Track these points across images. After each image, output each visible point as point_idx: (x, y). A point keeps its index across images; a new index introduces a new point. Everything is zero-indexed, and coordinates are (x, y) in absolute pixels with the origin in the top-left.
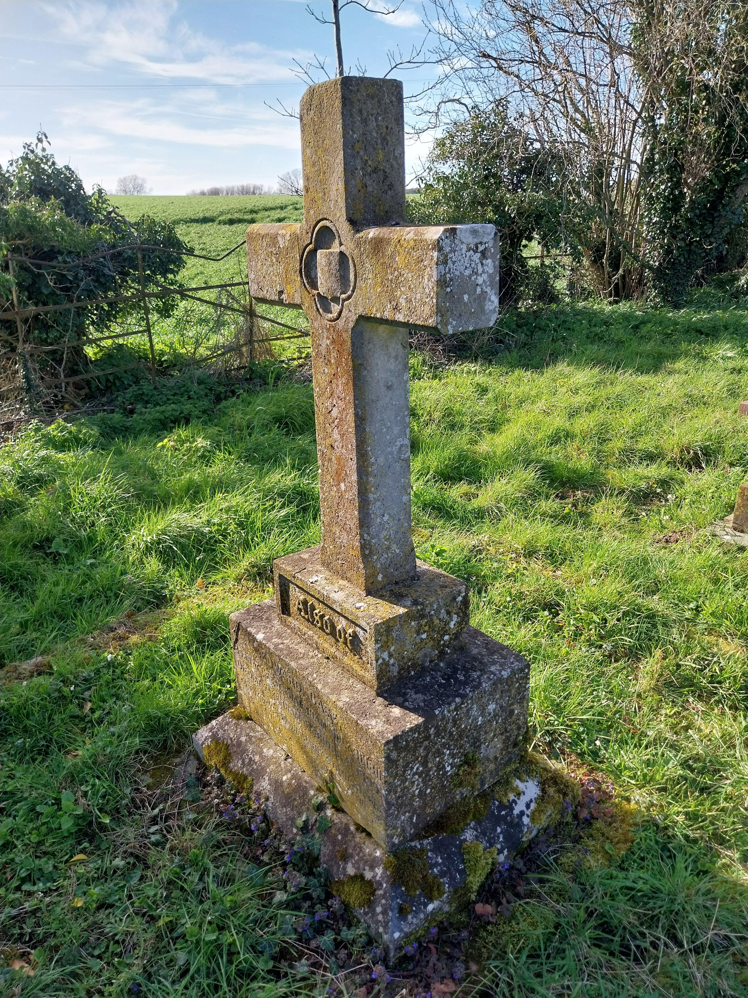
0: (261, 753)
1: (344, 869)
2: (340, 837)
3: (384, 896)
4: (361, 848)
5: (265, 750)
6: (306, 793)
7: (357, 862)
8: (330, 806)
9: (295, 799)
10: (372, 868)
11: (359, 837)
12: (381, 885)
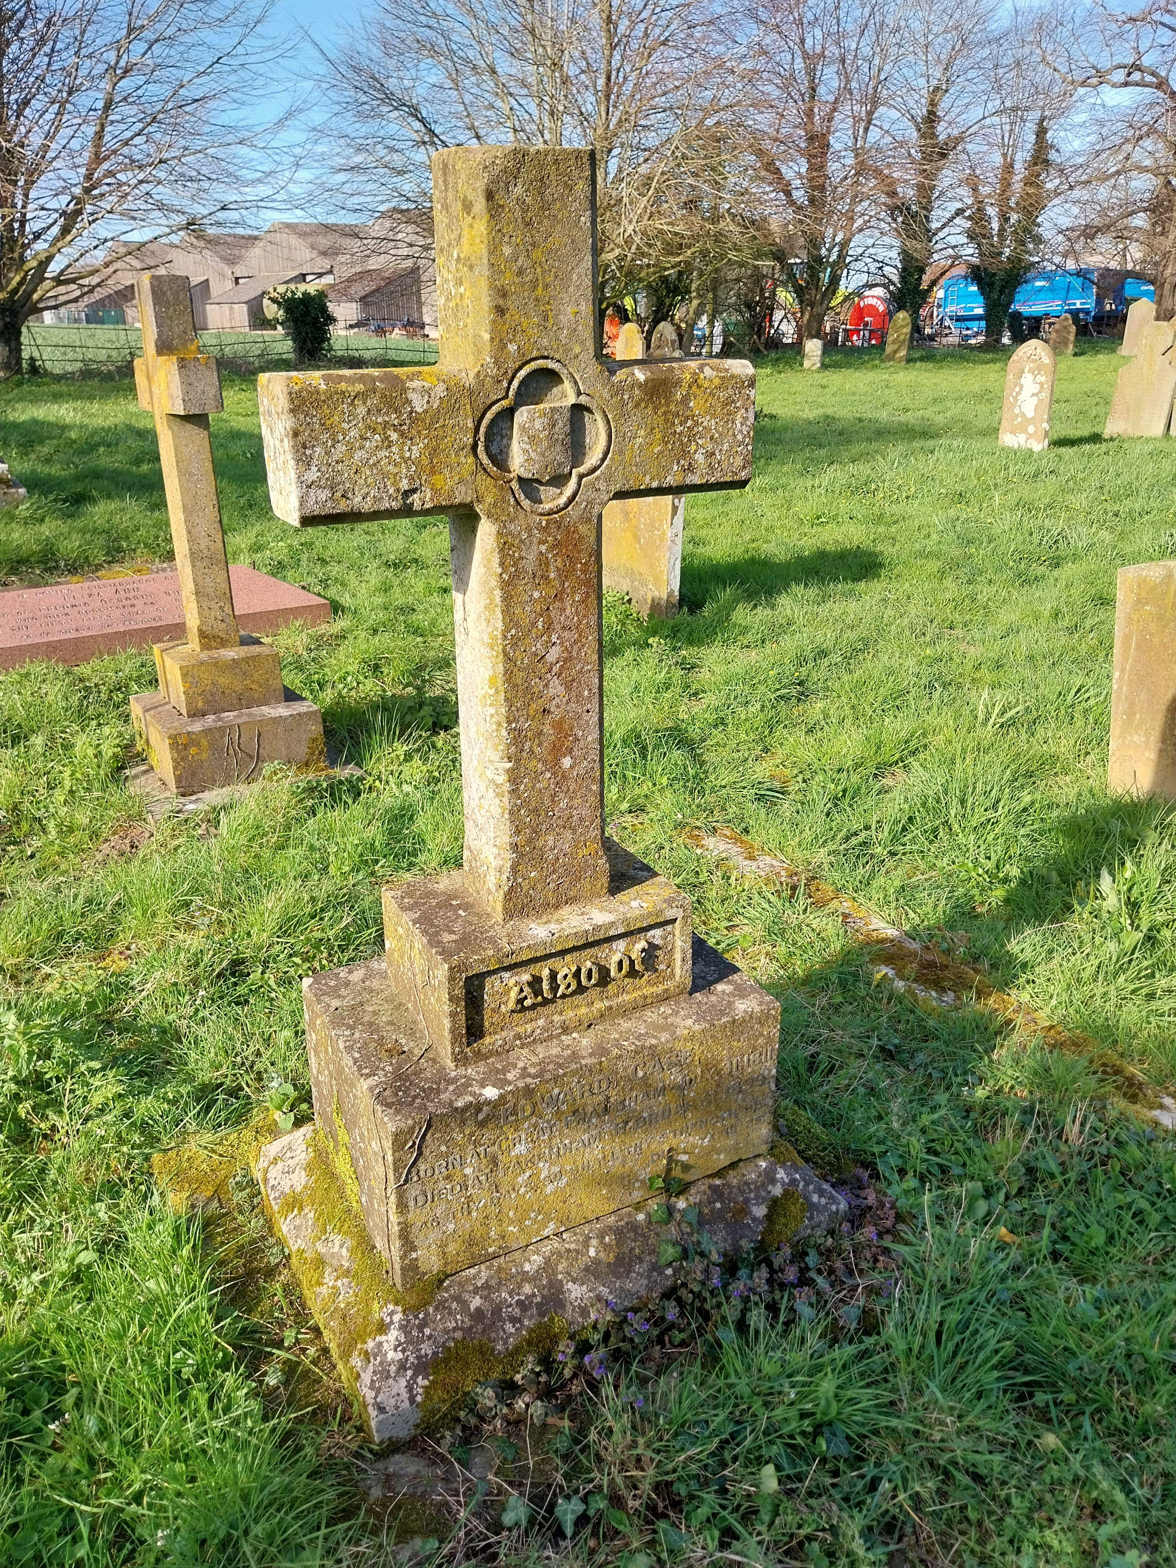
0: (525, 1277)
1: (754, 1219)
2: (718, 1205)
3: (807, 1184)
4: (746, 1183)
5: (527, 1267)
6: (633, 1227)
7: (757, 1197)
8: (673, 1199)
9: (632, 1249)
10: (773, 1181)
11: (733, 1178)
12: (795, 1180)
